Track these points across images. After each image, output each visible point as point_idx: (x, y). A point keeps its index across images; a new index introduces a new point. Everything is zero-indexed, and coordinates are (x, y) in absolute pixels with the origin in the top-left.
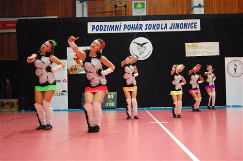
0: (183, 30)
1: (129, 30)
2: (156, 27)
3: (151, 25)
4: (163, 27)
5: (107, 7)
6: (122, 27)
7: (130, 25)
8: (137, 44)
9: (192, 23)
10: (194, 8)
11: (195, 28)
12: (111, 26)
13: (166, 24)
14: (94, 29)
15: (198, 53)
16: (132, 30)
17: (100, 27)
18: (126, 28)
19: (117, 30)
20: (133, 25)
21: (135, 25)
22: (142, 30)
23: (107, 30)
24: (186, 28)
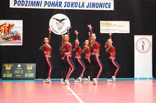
0: (98, 9)
1: (49, 6)
2: (74, 5)
3: (70, 3)
4: (81, 6)
6: (43, 4)
7: (50, 2)
9: (107, 4)
11: (109, 8)
12: (32, 2)
13: (83, 3)
14: (16, 3)
15: (111, 30)
16: (52, 6)
17: (21, 2)
18: (46, 4)
19: (38, 6)
20: (53, 2)
21: (55, 2)
22: (61, 7)
23: (29, 6)
24: (101, 8)
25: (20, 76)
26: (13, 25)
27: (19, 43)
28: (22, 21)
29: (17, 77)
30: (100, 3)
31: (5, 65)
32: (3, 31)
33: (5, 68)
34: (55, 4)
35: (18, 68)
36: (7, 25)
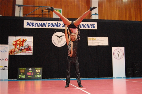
0: (86, 28)
1: (52, 27)
5: (36, 11)
6: (47, 25)
7: (53, 24)
8: (57, 36)
9: (92, 25)
10: (93, 15)
11: (94, 28)
12: (40, 23)
14: (28, 25)
15: (96, 43)
16: (54, 27)
17: (32, 24)
18: (50, 25)
19: (44, 26)
20: (54, 24)
21: (55, 24)
22: (60, 27)
23: (37, 26)
24: (88, 27)
25: (31, 77)
26: (26, 40)
27: (30, 53)
28: (32, 37)
29: (29, 77)
30: (88, 25)
31: (20, 69)
32: (19, 44)
33: (20, 71)
34: (56, 25)
35: (29, 71)
36: (22, 40)
